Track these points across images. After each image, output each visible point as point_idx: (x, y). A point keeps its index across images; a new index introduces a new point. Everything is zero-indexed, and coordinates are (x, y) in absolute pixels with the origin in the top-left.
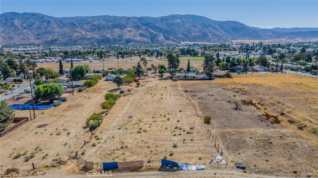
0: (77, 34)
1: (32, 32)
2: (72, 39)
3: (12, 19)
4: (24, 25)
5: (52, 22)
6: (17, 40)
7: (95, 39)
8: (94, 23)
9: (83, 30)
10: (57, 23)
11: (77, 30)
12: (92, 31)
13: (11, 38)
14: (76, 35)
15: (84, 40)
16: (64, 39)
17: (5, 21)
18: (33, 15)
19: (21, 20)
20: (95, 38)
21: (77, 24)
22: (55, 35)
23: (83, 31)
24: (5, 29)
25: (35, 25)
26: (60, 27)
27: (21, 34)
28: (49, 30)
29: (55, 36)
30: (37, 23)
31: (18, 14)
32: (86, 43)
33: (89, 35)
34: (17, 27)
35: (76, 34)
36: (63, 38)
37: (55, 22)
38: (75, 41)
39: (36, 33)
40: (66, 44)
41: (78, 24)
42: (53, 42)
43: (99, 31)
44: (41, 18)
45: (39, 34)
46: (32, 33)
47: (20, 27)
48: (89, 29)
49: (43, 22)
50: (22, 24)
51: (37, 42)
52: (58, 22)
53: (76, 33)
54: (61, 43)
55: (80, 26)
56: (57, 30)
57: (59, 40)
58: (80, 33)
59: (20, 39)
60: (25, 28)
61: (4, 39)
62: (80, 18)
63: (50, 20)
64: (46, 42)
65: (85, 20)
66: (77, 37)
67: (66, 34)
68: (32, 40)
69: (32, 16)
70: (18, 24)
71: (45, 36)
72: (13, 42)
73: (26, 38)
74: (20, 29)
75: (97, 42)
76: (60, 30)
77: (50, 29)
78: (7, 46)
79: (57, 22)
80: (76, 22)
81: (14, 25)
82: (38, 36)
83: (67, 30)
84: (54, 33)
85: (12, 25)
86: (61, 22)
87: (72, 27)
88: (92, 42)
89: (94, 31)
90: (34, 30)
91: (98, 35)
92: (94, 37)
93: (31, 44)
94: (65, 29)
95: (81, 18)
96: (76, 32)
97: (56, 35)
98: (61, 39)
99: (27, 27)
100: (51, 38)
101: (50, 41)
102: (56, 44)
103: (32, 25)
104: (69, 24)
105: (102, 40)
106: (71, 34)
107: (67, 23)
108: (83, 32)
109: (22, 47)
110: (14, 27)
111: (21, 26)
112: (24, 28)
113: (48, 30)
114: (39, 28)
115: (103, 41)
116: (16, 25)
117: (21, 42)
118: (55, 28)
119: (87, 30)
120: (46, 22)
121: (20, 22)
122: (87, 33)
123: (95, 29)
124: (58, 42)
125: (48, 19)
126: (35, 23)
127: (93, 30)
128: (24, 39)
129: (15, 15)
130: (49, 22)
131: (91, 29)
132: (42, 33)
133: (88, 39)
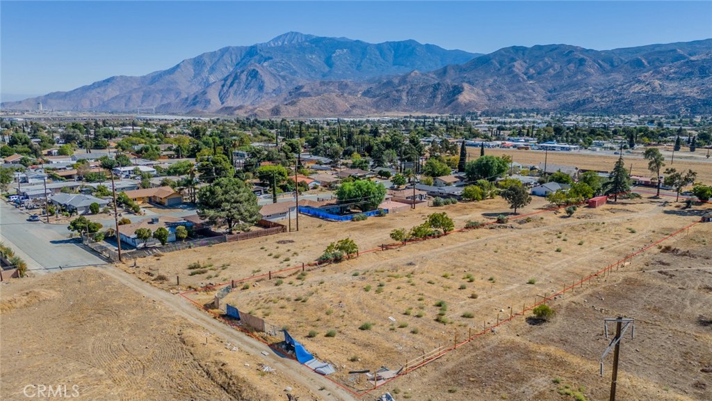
0: (640, 88)
1: (541, 85)
2: (623, 99)
3: (513, 60)
4: (532, 71)
5: (589, 62)
6: (510, 102)
7: (684, 98)
8: (692, 58)
9: (658, 76)
10: (599, 64)
11: (642, 78)
12: (681, 79)
13: (500, 98)
14: (636, 90)
15: (653, 101)
16: (604, 100)
17: (498, 65)
18: (553, 48)
19: (528, 61)
20: (686, 95)
21: (646, 64)
22: (587, 91)
23: (657, 79)
24: (495, 81)
25: (551, 70)
26: (604, 71)
27: (520, 89)
28: (578, 80)
29: (587, 93)
30: (557, 66)
31: (525, 49)
32: (656, 110)
33: (671, 89)
34: (517, 75)
35: (636, 88)
36: (602, 97)
37: (594, 61)
38: (631, 103)
39: (550, 86)
40: (606, 111)
41: (649, 63)
42: (578, 106)
43: (702, 78)
44: (567, 55)
45: (555, 89)
46: (543, 88)
47: (522, 75)
48: (674, 73)
49: (569, 62)
50: (527, 69)
51: (546, 105)
52: (602, 61)
53: (637, 85)
54: (596, 107)
55: (654, 68)
56: (596, 78)
57: (592, 101)
58: (648, 84)
59: (516, 100)
60: (530, 78)
61: (489, 100)
62: (657, 49)
63: (585, 57)
64: (564, 105)
65: (672, 51)
66: (639, 93)
67: (612, 87)
68: (539, 101)
69: (551, 51)
70: (519, 70)
71: (566, 93)
72: (501, 105)
73: (528, 97)
74: (521, 80)
75: (689, 107)
76: (602, 79)
77: (579, 78)
78: (489, 113)
79: (600, 61)
80: (646, 59)
81: (513, 71)
82: (551, 94)
83: (618, 77)
84: (587, 85)
85: (510, 70)
86: (609, 61)
87: (633, 70)
88: (675, 106)
89: (688, 79)
90: (548, 80)
91: (695, 90)
92: (684, 93)
93: (533, 111)
94: (614, 75)
95: (663, 49)
96: (639, 81)
97: (590, 90)
98: (598, 100)
99: (535, 75)
100: (576, 96)
101: (573, 103)
102: (583, 111)
103: (545, 70)
104: (628, 62)
105: (704, 100)
106: (625, 86)
107: (622, 61)
108: (657, 83)
109: (513, 115)
110: (511, 75)
111: (525, 74)
112: (528, 78)
113: (575, 79)
114: (559, 75)
115: (706, 104)
116: (517, 71)
117: (517, 106)
118: (592, 75)
119: (668, 76)
120: (575, 63)
121: (524, 64)
122: (666, 84)
123: (691, 74)
124: (591, 105)
125: (581, 56)
126: (552, 66)
127: (683, 77)
128: (524, 99)
129: (518, 50)
130: (581, 62)
131: (680, 73)
132: (562, 87)
133: (666, 98)
